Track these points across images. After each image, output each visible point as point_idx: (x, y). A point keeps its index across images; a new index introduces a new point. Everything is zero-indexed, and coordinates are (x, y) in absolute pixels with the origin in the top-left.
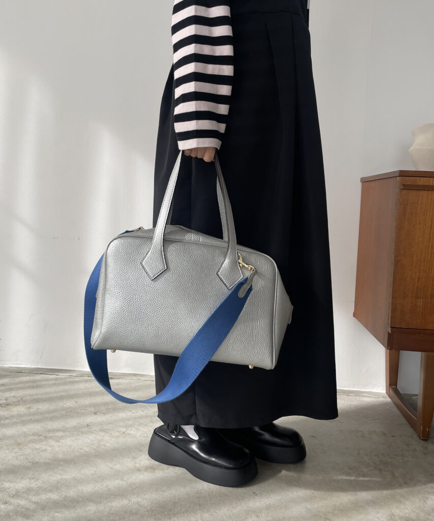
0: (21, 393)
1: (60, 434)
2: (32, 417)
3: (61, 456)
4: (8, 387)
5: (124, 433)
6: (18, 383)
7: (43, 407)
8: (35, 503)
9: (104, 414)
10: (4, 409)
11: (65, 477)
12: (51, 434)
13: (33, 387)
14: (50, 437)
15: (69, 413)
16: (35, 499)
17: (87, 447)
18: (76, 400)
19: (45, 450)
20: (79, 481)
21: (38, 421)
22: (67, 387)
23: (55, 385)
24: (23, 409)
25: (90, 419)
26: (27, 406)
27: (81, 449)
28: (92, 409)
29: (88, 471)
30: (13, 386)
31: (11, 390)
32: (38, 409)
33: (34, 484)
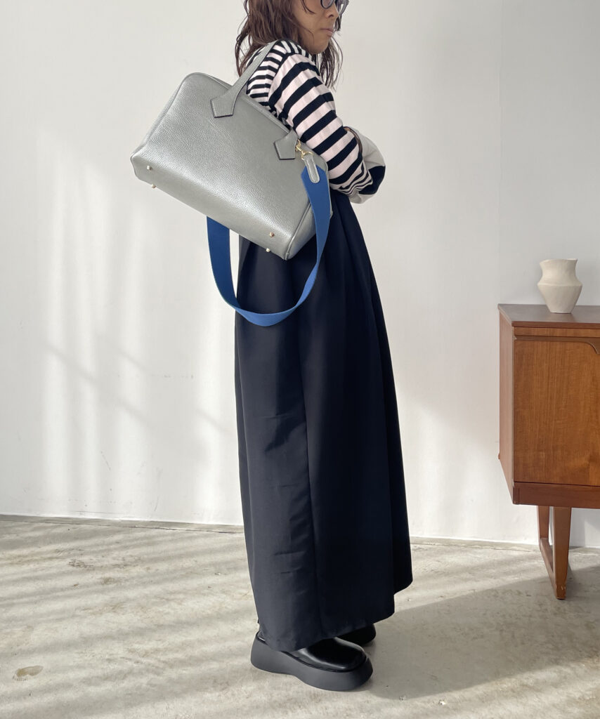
0: (136, 552)
1: (181, 596)
2: (152, 579)
3: (184, 619)
4: (123, 545)
5: (246, 594)
6: (132, 540)
7: (162, 567)
8: (164, 662)
9: (225, 574)
10: (122, 570)
11: (189, 638)
12: (172, 597)
13: (149, 544)
14: (173, 600)
15: (190, 573)
16: (163, 658)
17: (209, 609)
18: (195, 559)
19: (168, 613)
20: (201, 642)
21: (158, 583)
22: (185, 544)
23: (171, 541)
24: (141, 570)
25: (210, 580)
26: (146, 566)
27: (203, 612)
28: (212, 569)
29: (210, 632)
30: (128, 544)
31: (126, 547)
32: (157, 570)
33: (161, 646)
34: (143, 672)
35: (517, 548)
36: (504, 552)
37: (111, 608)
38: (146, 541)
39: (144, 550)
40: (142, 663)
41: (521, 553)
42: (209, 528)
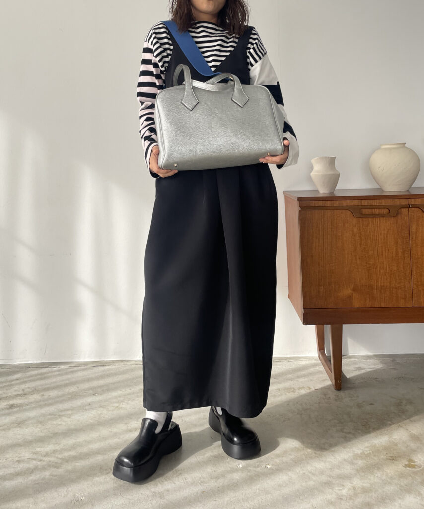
0: (33, 385)
1: (70, 412)
2: (46, 402)
3: (73, 427)
4: (22, 380)
5: (117, 407)
6: (29, 377)
7: (53, 393)
8: (61, 459)
9: (101, 394)
10: (23, 398)
11: (78, 440)
12: (63, 413)
13: (41, 379)
14: (62, 415)
15: (74, 396)
16: (60, 456)
17: (91, 419)
18: (77, 386)
19: (60, 425)
20: (89, 442)
21: (51, 404)
22: (69, 376)
23: (59, 375)
24: (37, 397)
25: (90, 399)
26: (41, 394)
27: (87, 421)
28: (91, 392)
29: (94, 435)
30: (26, 380)
31: (25, 382)
32: (49, 396)
33: (57, 448)
34: (46, 467)
35: (304, 360)
36: (295, 363)
37: (17, 425)
38: (39, 377)
39: (38, 383)
40: (44, 461)
41: (307, 363)
42: (86, 364)
